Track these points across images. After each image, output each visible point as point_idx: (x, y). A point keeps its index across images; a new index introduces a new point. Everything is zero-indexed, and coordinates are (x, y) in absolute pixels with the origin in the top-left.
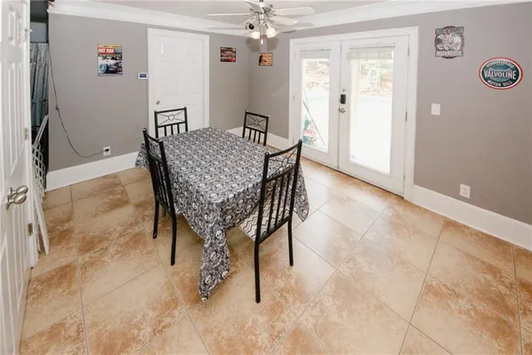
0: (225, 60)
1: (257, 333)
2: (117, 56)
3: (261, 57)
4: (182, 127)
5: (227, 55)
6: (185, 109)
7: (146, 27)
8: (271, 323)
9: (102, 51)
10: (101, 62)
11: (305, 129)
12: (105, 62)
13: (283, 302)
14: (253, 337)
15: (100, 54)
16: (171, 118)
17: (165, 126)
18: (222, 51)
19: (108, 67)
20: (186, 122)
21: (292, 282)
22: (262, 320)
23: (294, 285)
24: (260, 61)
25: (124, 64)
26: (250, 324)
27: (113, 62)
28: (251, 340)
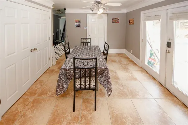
0: (114, 23)
1: (65, 120)
2: (79, 22)
3: (130, 21)
4: (89, 44)
5: (115, 20)
6: (90, 38)
7: (87, 14)
8: (70, 122)
9: (76, 21)
10: (76, 24)
11: (150, 57)
12: (77, 24)
13: (80, 119)
14: (63, 120)
15: (75, 22)
16: (86, 40)
17: (84, 43)
18: (113, 19)
19: (77, 25)
20: (90, 42)
21: (90, 116)
22: (69, 118)
23: (89, 118)
24: (129, 22)
25: (81, 24)
26: (66, 115)
27: (78, 24)
28: (62, 120)
